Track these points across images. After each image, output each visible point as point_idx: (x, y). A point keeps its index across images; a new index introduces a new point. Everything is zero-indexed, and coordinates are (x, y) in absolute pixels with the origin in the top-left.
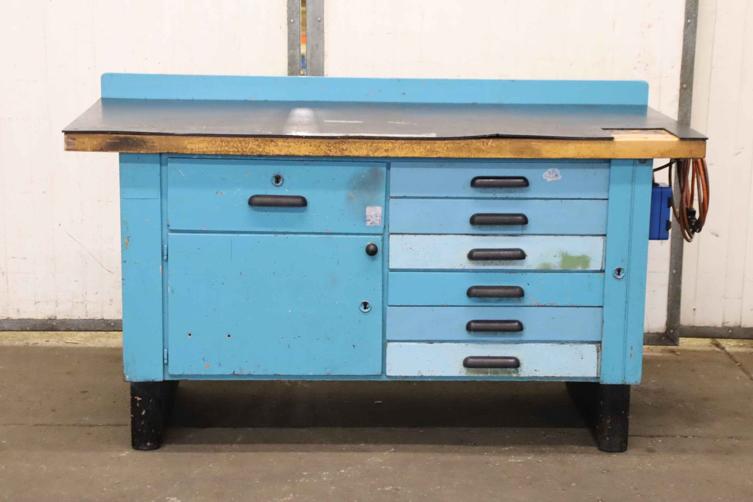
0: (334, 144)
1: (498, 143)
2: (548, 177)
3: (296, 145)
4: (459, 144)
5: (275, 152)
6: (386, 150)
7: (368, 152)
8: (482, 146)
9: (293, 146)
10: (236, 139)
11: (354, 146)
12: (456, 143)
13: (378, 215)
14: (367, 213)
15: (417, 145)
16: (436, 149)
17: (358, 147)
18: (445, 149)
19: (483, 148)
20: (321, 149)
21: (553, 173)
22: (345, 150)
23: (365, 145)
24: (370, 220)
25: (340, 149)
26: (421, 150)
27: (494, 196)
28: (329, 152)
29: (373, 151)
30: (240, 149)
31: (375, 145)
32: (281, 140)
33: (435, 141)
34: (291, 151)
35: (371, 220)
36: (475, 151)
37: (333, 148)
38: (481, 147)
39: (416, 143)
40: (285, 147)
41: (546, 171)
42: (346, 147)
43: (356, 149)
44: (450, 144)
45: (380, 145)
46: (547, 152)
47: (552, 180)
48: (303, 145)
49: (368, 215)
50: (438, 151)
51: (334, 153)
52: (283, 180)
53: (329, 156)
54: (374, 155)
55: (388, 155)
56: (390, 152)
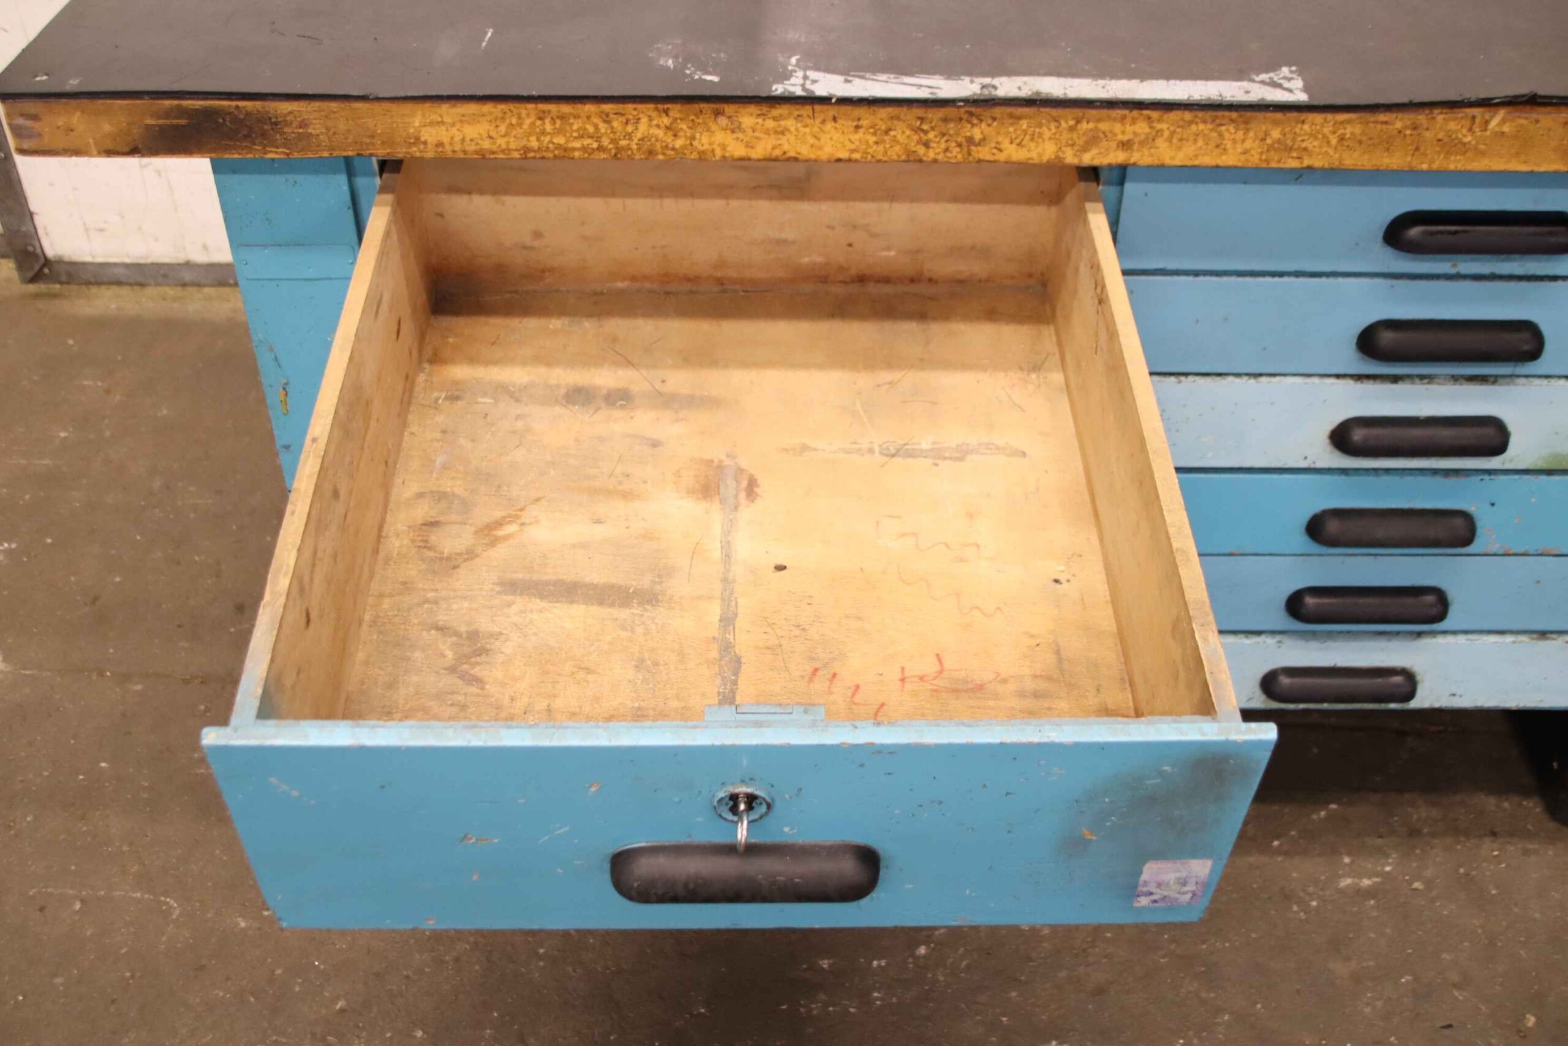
0: (940, 123)
1: (1522, 121)
3: (806, 126)
4: (1384, 126)
5: (729, 149)
6: (1125, 145)
7: (1060, 148)
8: (1464, 131)
9: (792, 129)
10: (590, 108)
11: (1011, 129)
12: (1376, 122)
15: (1237, 129)
16: (1303, 141)
17: (1025, 132)
18: (1334, 141)
19: (1469, 139)
20: (894, 139)
22: (979, 144)
23: (1053, 125)
25: (959, 139)
26: (1248, 144)
28: (921, 150)
29: (1076, 148)
30: (605, 142)
31: (1084, 126)
32: (753, 109)
33: (1303, 116)
34: (786, 147)
36: (1438, 149)
37: (936, 136)
38: (1460, 136)
39: (1232, 121)
40: (767, 132)
42: (982, 133)
43: (1018, 141)
44: (1353, 126)
45: (1104, 126)
48: (830, 125)
50: (1305, 149)
51: (938, 153)
53: (921, 161)
54: (1080, 160)
55: (1129, 160)
56: (1138, 151)
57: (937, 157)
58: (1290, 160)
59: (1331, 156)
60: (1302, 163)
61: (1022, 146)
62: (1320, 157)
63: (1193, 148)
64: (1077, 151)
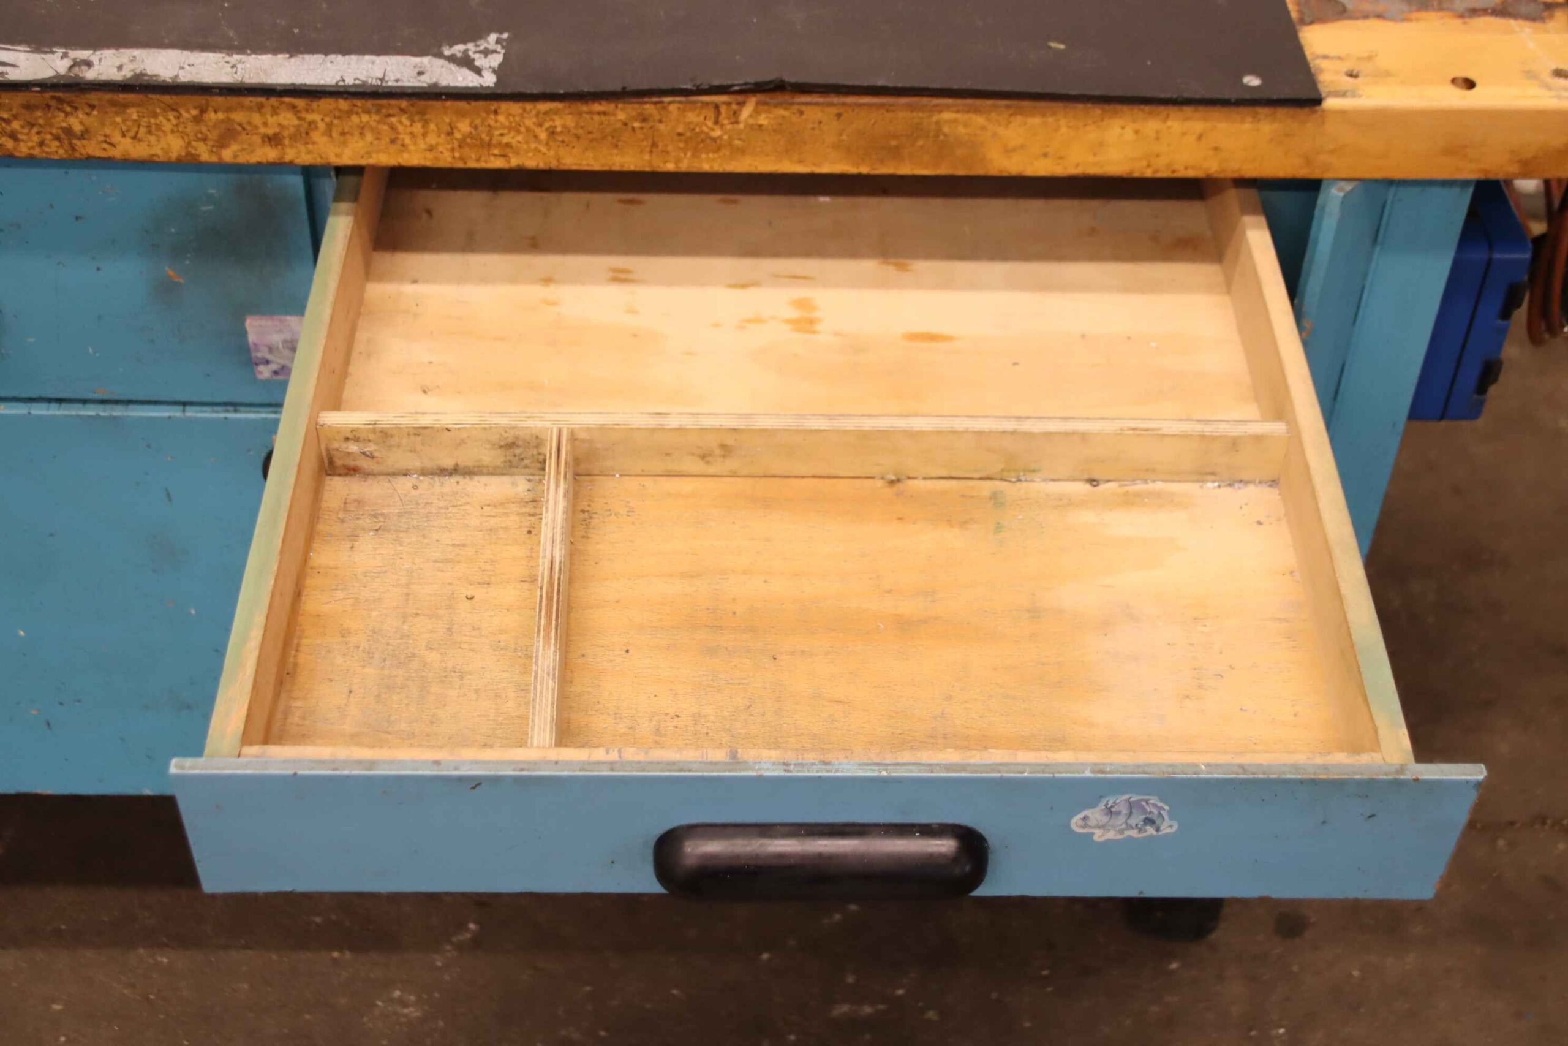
0: (23, 111)
1: (782, 112)
4: (603, 118)
6: (274, 140)
7: (189, 143)
8: (710, 123)
11: (118, 119)
12: (591, 113)
14: (252, 338)
15: (413, 121)
16: (502, 135)
17: (137, 123)
18: (543, 136)
19: (717, 133)
22: (82, 137)
23: (171, 115)
24: (267, 362)
25: (54, 131)
26: (432, 139)
29: (210, 143)
31: (212, 116)
33: (494, 105)
35: (272, 362)
36: (682, 145)
37: (23, 127)
38: (705, 129)
39: (403, 111)
42: (81, 123)
43: (132, 134)
44: (563, 117)
45: (238, 116)
46: (1008, 151)
49: (255, 344)
50: (508, 145)
51: (32, 148)
53: (11, 156)
54: (220, 158)
55: (283, 157)
56: (291, 146)
57: (32, 151)
58: (492, 158)
59: (544, 154)
60: (509, 162)
61: (140, 140)
62: (530, 154)
63: (361, 144)
64: (213, 146)
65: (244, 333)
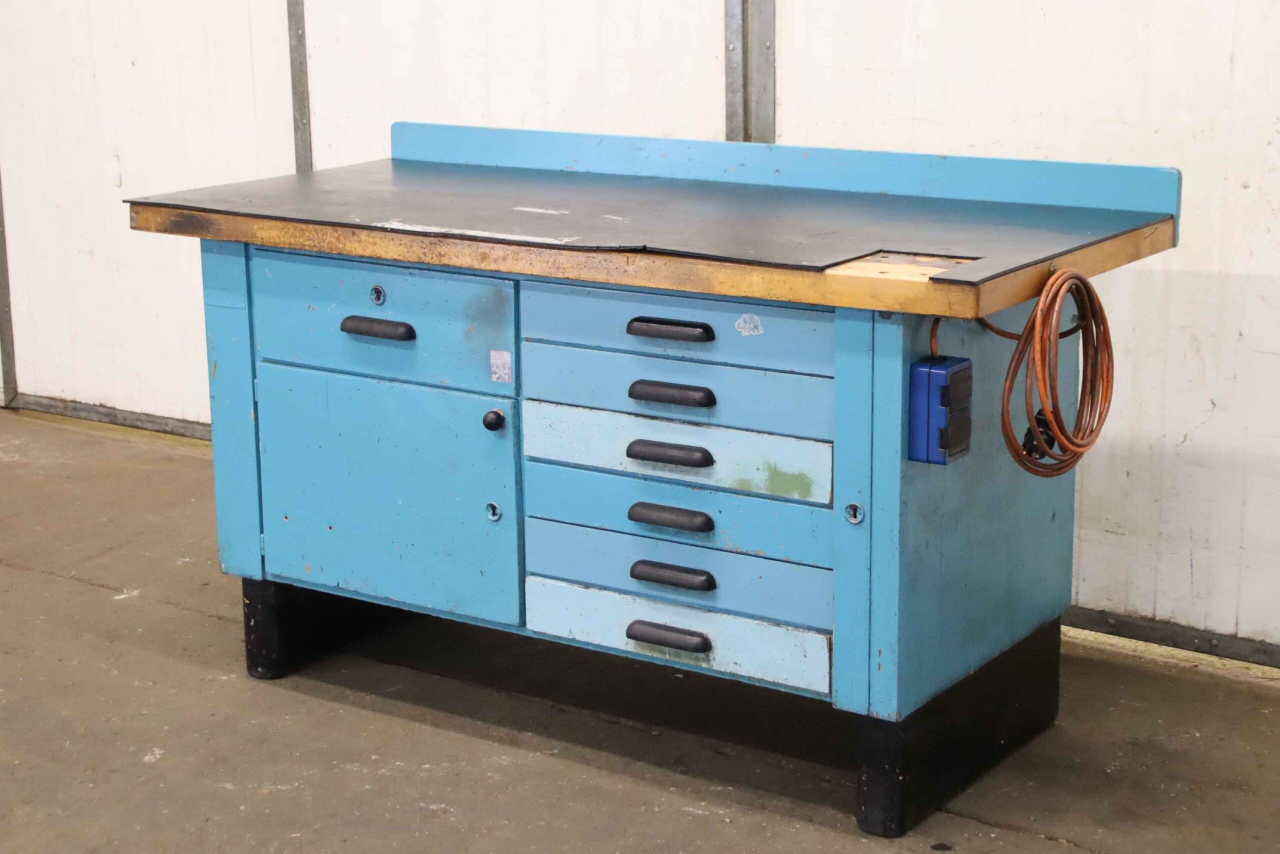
0: (429, 245)
1: (648, 261)
2: (743, 329)
3: (383, 242)
4: (594, 260)
5: (357, 250)
6: (496, 261)
7: (472, 260)
8: (626, 264)
9: (378, 243)
10: (311, 227)
11: (454, 250)
12: (590, 257)
13: (507, 366)
14: (492, 361)
15: (537, 256)
16: (563, 264)
17: (459, 252)
18: (575, 265)
19: (628, 268)
20: (414, 252)
21: (750, 323)
22: (443, 256)
23: (468, 249)
24: (496, 373)
25: (436, 253)
27: (666, 353)
28: (423, 258)
29: (478, 260)
30: (316, 243)
31: (481, 250)
32: (365, 232)
33: (561, 251)
34: (377, 251)
36: (617, 272)
37: (428, 251)
38: (625, 267)
39: (534, 252)
40: (370, 243)
41: (740, 318)
42: (444, 251)
43: (457, 255)
44: (581, 258)
45: (487, 250)
46: (721, 284)
47: (748, 334)
48: (391, 242)
49: (493, 364)
51: (429, 259)
52: (385, 296)
54: (480, 267)
56: (500, 264)
57: (429, 261)
61: (459, 258)
63: (522, 264)
64: (479, 262)
65: (489, 358)
